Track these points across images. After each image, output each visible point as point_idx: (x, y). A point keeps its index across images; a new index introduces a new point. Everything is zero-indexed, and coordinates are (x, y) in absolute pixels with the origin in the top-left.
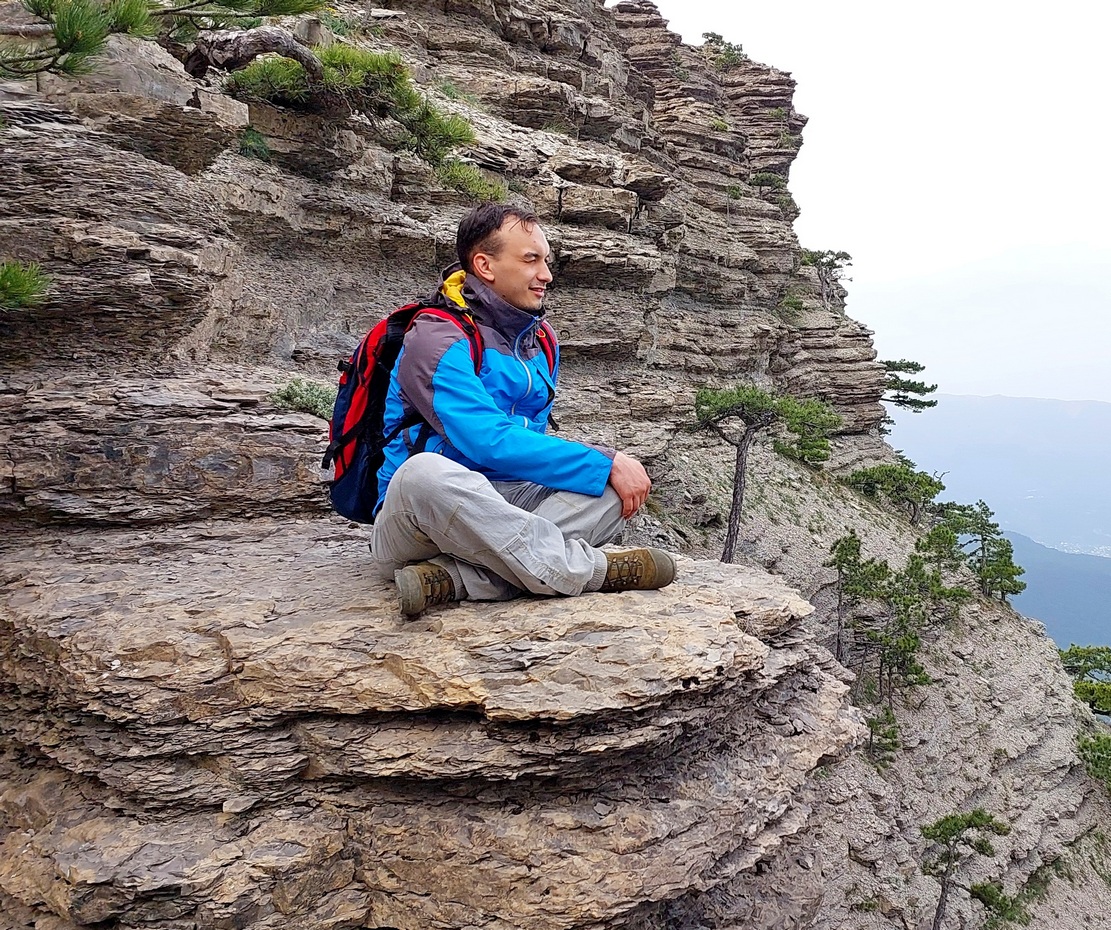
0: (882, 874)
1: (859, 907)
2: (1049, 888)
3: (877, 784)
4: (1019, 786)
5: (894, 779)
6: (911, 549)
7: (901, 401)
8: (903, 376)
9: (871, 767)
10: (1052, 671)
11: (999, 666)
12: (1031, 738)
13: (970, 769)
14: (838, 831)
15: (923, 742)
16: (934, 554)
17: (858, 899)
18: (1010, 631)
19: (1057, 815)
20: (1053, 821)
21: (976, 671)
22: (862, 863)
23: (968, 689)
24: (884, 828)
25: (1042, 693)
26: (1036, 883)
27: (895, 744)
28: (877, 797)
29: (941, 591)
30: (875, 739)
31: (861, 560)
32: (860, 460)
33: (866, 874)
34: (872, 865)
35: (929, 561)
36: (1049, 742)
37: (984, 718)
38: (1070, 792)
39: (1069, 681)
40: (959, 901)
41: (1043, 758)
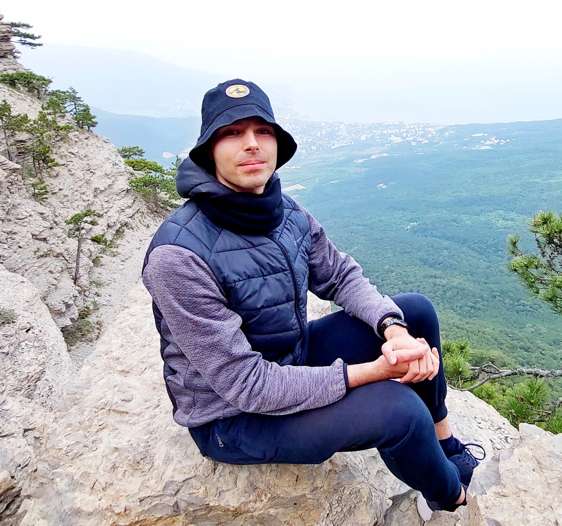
0: (50, 242)
1: (42, 256)
2: (125, 234)
3: (41, 209)
4: (106, 200)
5: (49, 206)
6: (39, 109)
7: (23, 43)
9: (37, 203)
10: (115, 156)
11: (91, 156)
12: (109, 182)
13: (84, 197)
14: (25, 230)
15: (60, 190)
16: (52, 111)
17: (39, 254)
18: (94, 142)
19: (124, 208)
20: (123, 210)
22: (40, 240)
23: (78, 167)
24: (48, 224)
25: (112, 164)
26: (119, 233)
27: (47, 192)
28: (42, 214)
29: (58, 127)
30: (36, 191)
31: (12, 114)
32: (5, 70)
33: (43, 244)
34: (45, 240)
35: (50, 114)
36: (117, 182)
37: (87, 177)
38: (128, 199)
39: (122, 159)
40: (88, 246)
41: (115, 188)
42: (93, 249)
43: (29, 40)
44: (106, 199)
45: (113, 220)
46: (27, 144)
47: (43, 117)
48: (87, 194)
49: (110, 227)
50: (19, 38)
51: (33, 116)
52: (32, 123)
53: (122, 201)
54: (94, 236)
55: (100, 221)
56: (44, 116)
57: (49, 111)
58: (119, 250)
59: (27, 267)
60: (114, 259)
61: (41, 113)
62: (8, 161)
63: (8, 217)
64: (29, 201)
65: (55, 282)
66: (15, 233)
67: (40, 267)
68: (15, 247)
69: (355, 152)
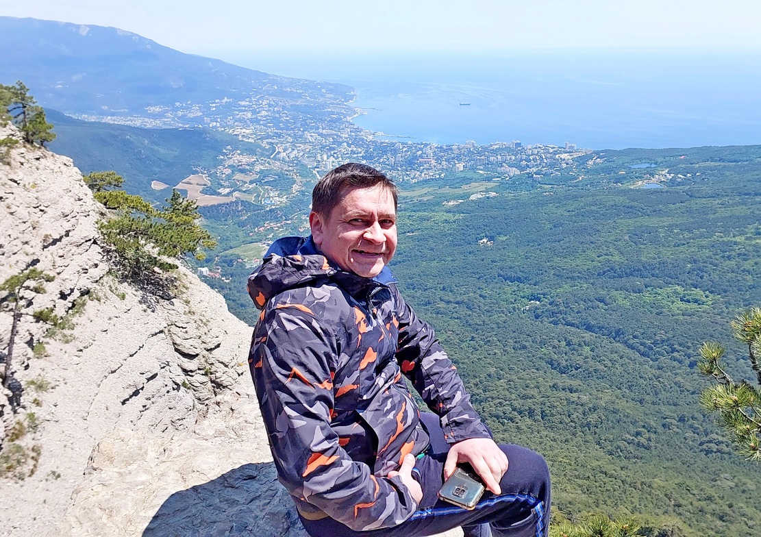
2: (85, 307)
10: (78, 186)
12: (67, 226)
13: (27, 248)
18: (48, 164)
19: (87, 267)
21: (27, 190)
23: (21, 202)
36: (79, 227)
37: (35, 218)
38: (95, 253)
39: (89, 192)
40: (28, 325)
41: (76, 236)
42: (34, 331)
44: (61, 252)
45: (68, 285)
48: (31, 243)
49: (63, 296)
53: (85, 256)
54: (38, 310)
55: (48, 286)
60: (67, 346)
69: (447, 190)
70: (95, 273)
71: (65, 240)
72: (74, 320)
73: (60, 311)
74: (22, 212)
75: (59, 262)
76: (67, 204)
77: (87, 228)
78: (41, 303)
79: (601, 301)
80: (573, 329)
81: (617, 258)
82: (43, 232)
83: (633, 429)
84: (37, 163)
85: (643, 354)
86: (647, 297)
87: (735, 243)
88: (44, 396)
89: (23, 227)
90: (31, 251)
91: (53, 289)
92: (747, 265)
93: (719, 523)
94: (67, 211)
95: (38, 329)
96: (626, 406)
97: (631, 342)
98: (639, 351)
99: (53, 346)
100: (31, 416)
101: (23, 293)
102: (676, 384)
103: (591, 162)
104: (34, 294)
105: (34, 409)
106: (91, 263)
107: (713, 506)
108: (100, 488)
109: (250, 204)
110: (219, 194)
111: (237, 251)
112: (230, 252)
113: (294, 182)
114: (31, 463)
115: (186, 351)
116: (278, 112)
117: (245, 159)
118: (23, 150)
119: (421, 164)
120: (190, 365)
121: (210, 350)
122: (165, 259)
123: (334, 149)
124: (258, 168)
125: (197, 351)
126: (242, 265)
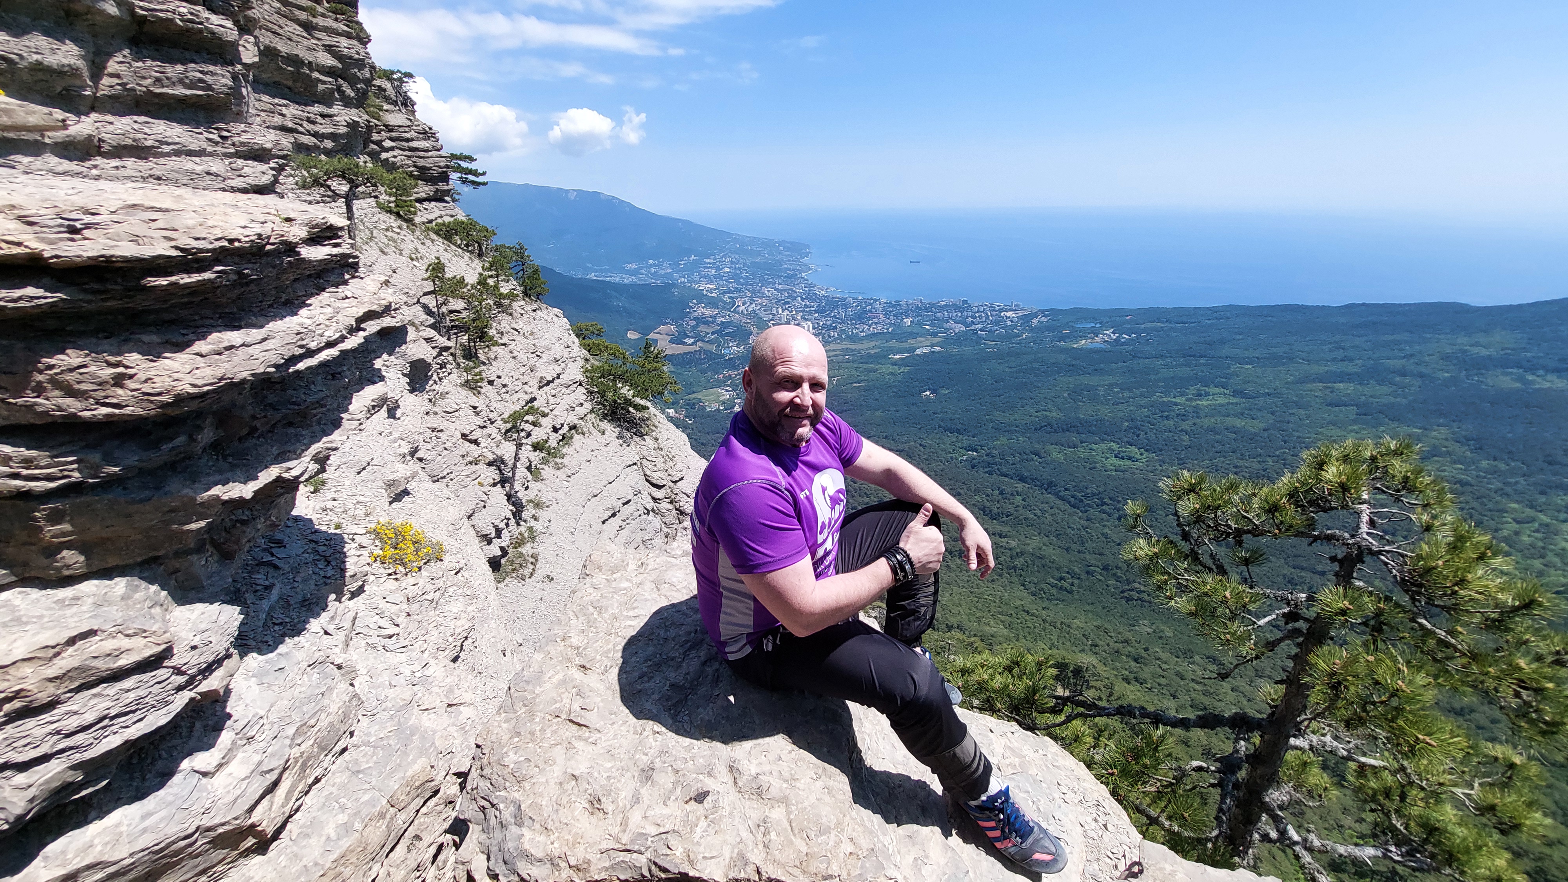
0: (482, 445)
1: (471, 463)
2: (573, 440)
3: (474, 400)
4: (553, 394)
5: (483, 397)
6: (480, 270)
7: (464, 181)
8: (464, 164)
9: (469, 392)
10: (567, 335)
11: (539, 334)
12: (558, 369)
13: (527, 388)
14: (452, 427)
15: (499, 377)
16: (494, 272)
17: (469, 459)
18: (543, 316)
19: (574, 406)
20: (573, 409)
21: (526, 337)
22: (471, 442)
23: (521, 347)
24: (480, 422)
25: (563, 346)
26: (565, 439)
27: (482, 379)
28: (475, 408)
29: (501, 294)
30: (470, 377)
31: (447, 276)
32: (441, 217)
33: (473, 446)
34: (475, 442)
35: (491, 276)
36: (568, 371)
37: (532, 362)
38: (580, 394)
39: (576, 340)
40: (527, 453)
41: (565, 379)
42: (532, 458)
43: (471, 177)
44: (553, 392)
45: (560, 421)
46: (462, 316)
47: (482, 282)
48: (530, 384)
49: (555, 430)
50: (459, 175)
51: (472, 278)
52: (469, 287)
53: (573, 396)
54: (535, 441)
55: (544, 421)
56: (485, 279)
57: (490, 273)
58: (565, 461)
59: (452, 476)
60: (558, 472)
61: (481, 274)
62: (438, 337)
63: (434, 409)
64: (460, 389)
65: (485, 497)
66: (441, 431)
67: (468, 476)
68: (440, 449)
69: (893, 343)
70: (581, 411)
71: (557, 382)
72: (564, 451)
73: (553, 443)
74: (522, 357)
75: (552, 400)
76: (558, 350)
77: (574, 372)
78: (538, 434)
79: (1036, 454)
80: (1006, 479)
81: (1054, 414)
82: (539, 375)
83: (1057, 575)
84: (533, 314)
85: (1073, 506)
86: (1082, 452)
87: (1176, 404)
88: (540, 513)
89: (522, 370)
90: (529, 390)
91: (547, 422)
92: (1185, 426)
93: (1133, 664)
94: (558, 357)
95: (535, 457)
96: (1052, 553)
97: (1062, 494)
98: (1069, 503)
99: (547, 472)
100: (530, 529)
101: (524, 426)
102: (1103, 534)
103: (1035, 321)
104: (532, 427)
105: (533, 523)
106: (577, 402)
107: (1130, 649)
108: (591, 590)
109: (711, 353)
110: (685, 344)
111: (699, 396)
112: (693, 396)
113: (751, 333)
114: (531, 567)
115: (655, 482)
116: (739, 269)
117: (708, 312)
118: (522, 303)
119: (870, 319)
120: (659, 494)
121: (675, 482)
122: (638, 400)
123: (788, 303)
124: (720, 320)
125: (665, 482)
126: (704, 408)
